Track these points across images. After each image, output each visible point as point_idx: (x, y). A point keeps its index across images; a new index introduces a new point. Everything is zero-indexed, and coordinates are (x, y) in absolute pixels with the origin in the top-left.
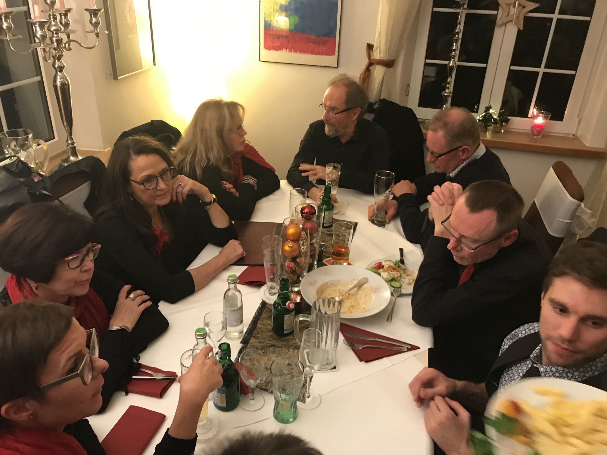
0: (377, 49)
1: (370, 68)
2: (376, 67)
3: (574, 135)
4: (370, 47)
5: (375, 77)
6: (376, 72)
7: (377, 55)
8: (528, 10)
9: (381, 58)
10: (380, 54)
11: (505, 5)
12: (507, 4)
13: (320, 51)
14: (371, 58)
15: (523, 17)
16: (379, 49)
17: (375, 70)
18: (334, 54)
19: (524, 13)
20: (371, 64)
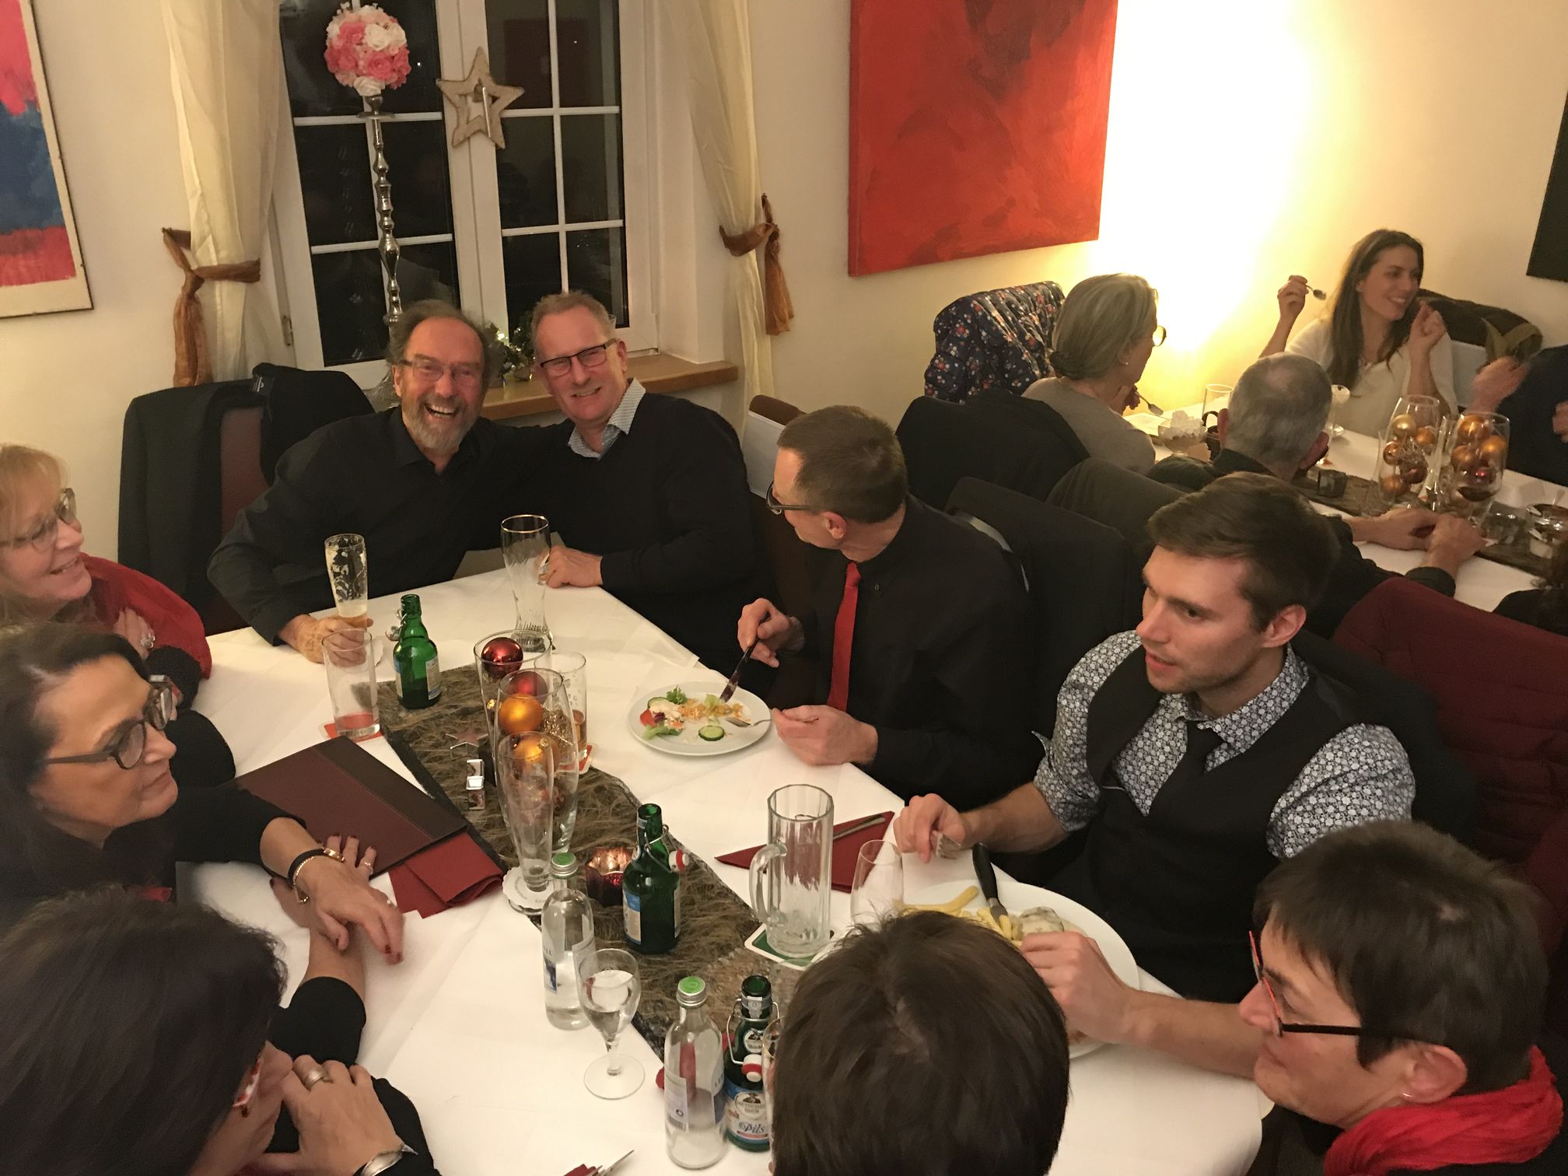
0: (203, 239)
1: (197, 293)
2: (213, 288)
3: (657, 350)
4: (178, 240)
5: (219, 313)
6: (218, 300)
7: (208, 254)
8: (507, 104)
9: (225, 262)
10: (217, 252)
11: (457, 96)
12: (460, 95)
13: (23, 270)
14: (194, 267)
15: (499, 120)
16: (210, 239)
17: (214, 296)
18: (73, 274)
19: (498, 112)
20: (197, 280)
